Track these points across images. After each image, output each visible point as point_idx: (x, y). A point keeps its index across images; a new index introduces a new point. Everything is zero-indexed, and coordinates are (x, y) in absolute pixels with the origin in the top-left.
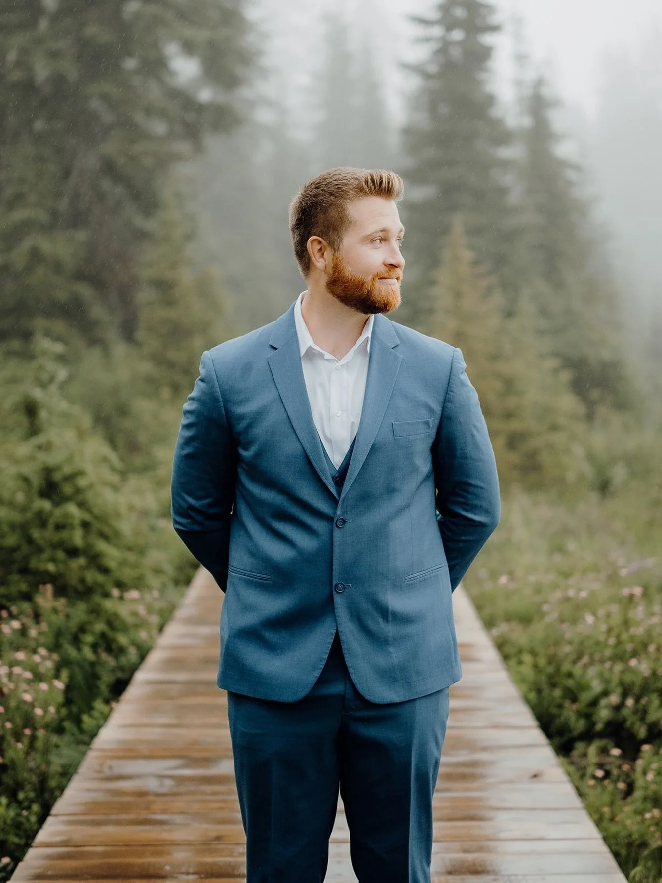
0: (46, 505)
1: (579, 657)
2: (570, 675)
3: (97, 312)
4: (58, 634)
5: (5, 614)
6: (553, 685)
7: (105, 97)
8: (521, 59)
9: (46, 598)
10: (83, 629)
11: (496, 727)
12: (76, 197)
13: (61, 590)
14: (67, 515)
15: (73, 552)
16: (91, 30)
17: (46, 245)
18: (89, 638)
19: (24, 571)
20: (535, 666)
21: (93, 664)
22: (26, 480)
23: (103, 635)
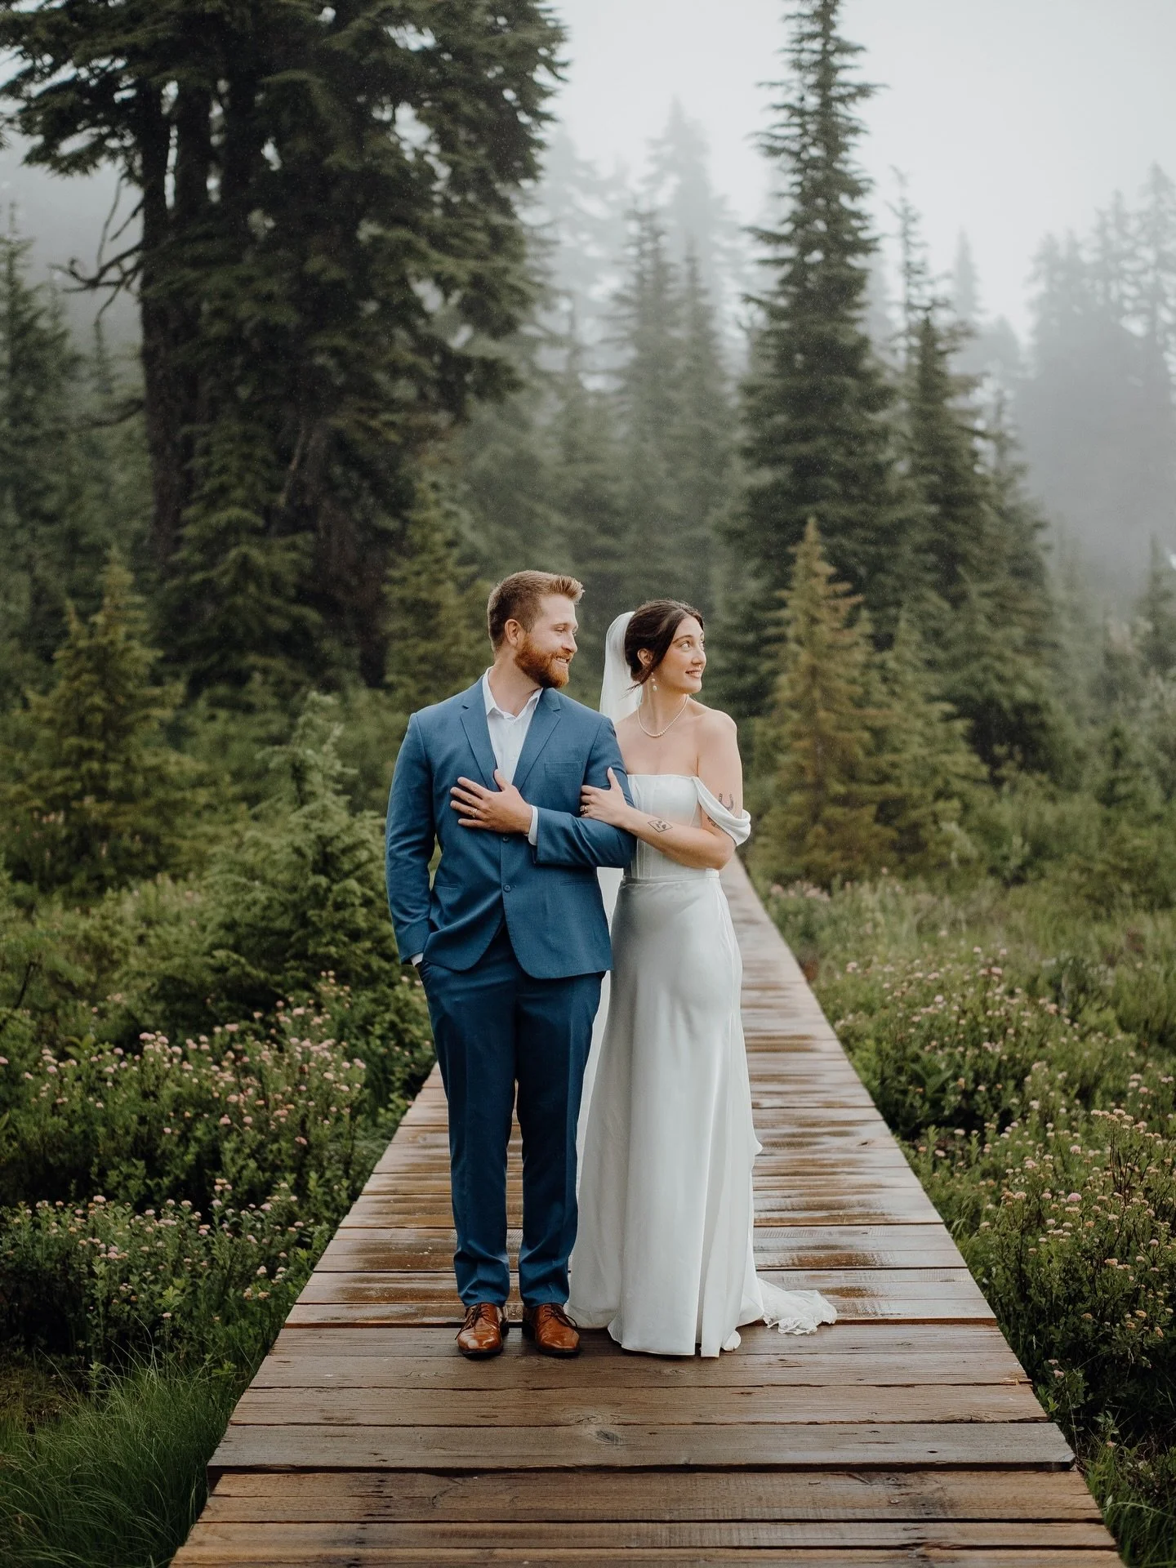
0: (323, 881)
1: (928, 1039)
2: (916, 1059)
3: (330, 646)
4: (342, 1025)
5: (280, 1004)
6: (900, 1070)
7: (336, 352)
8: (911, 271)
9: (328, 987)
10: (369, 1020)
11: (829, 1105)
12: (300, 488)
13: (342, 979)
14: (347, 891)
15: (356, 935)
16: (315, 264)
17: (258, 557)
18: (378, 1030)
19: (301, 956)
20: (879, 1052)
21: (383, 1058)
22: (298, 851)
23: (393, 1025)
